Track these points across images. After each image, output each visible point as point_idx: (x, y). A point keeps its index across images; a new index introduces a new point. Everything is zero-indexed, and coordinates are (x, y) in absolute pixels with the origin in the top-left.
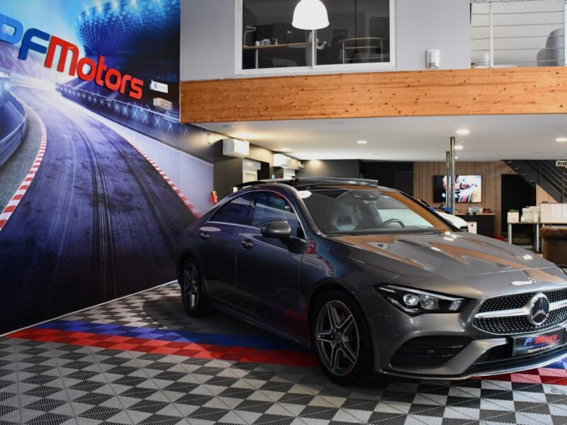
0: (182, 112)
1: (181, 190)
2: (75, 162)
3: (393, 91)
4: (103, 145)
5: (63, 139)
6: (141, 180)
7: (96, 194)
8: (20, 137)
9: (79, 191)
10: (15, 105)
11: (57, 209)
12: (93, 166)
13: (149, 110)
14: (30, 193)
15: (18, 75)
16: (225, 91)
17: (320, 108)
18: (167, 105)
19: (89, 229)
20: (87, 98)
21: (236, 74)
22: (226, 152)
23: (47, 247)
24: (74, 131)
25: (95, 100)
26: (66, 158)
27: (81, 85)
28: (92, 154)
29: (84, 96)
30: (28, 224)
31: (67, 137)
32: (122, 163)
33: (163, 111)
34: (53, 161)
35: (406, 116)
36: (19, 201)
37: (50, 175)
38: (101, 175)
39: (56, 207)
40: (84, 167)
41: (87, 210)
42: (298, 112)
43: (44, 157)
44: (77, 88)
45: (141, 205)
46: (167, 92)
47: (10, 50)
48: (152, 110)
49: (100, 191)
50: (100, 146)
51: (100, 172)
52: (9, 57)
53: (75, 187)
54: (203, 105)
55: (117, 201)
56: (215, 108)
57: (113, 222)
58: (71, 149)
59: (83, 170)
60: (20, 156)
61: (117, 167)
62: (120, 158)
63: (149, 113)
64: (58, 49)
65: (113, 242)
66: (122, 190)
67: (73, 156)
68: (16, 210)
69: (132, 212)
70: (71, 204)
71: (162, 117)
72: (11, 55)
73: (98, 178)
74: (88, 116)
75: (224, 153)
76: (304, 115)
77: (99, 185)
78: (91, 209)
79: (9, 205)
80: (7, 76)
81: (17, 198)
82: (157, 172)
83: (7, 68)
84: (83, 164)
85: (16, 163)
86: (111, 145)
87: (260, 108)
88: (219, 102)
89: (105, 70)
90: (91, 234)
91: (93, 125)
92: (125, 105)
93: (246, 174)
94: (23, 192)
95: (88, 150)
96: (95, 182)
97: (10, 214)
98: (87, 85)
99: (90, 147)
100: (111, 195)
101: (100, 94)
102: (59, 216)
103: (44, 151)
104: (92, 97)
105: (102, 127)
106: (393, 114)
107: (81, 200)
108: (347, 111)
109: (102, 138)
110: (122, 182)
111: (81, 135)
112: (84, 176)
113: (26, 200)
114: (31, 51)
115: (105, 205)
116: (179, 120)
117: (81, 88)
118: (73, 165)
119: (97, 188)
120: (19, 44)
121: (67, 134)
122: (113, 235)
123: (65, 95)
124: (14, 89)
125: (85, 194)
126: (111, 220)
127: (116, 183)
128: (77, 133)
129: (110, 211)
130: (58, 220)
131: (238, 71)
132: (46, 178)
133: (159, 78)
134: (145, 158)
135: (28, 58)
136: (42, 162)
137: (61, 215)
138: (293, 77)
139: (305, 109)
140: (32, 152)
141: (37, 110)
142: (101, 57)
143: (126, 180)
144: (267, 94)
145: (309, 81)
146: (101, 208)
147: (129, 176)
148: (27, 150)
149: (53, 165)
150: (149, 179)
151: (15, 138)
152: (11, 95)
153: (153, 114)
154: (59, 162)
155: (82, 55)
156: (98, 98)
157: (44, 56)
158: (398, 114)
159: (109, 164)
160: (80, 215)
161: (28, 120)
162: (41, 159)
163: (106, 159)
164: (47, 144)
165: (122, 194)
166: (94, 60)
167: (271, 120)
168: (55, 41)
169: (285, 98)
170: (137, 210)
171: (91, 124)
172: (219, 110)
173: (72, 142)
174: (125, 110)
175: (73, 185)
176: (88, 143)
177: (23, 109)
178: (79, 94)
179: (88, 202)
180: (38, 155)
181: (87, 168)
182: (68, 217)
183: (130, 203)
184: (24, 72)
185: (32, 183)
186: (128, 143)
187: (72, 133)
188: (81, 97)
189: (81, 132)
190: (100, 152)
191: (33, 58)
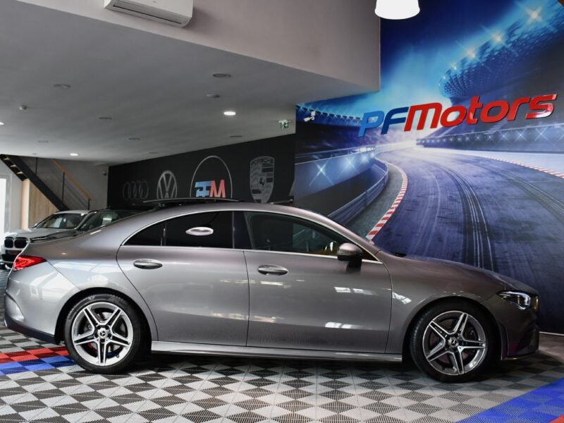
2: (439, 197)
4: (481, 176)
5: (426, 180)
9: (444, 220)
10: (379, 166)
11: (418, 235)
12: (464, 197)
14: (390, 223)
15: (381, 146)
19: (458, 253)
20: (456, 141)
24: (438, 171)
26: (429, 195)
27: (447, 132)
28: (463, 187)
29: (451, 140)
30: (389, 243)
31: (430, 177)
34: (414, 198)
36: (380, 228)
38: (477, 205)
40: (451, 199)
41: (455, 236)
43: (404, 197)
44: (442, 135)
47: (375, 132)
49: (475, 219)
50: (475, 178)
51: (475, 200)
52: (375, 136)
53: (438, 217)
55: (505, 229)
57: (496, 249)
58: (436, 187)
59: (451, 202)
60: (382, 199)
61: (504, 194)
62: (510, 185)
64: (418, 113)
66: (515, 219)
67: (438, 192)
68: (378, 234)
70: (432, 231)
72: (375, 134)
73: (472, 207)
77: (473, 213)
78: (461, 236)
79: (372, 230)
81: (379, 225)
84: (451, 197)
85: (379, 203)
86: (494, 175)
89: (480, 107)
90: (460, 258)
91: (465, 162)
92: (521, 130)
94: (385, 222)
95: (458, 185)
96: (467, 212)
97: (373, 236)
98: (454, 129)
100: (492, 222)
101: (476, 131)
102: (420, 240)
104: (464, 137)
105: (477, 161)
107: (448, 229)
109: (480, 170)
112: (451, 207)
114: (391, 126)
115: (483, 232)
117: (447, 134)
118: (437, 199)
119: (470, 217)
121: (430, 175)
122: (495, 262)
123: (426, 145)
124: (379, 155)
125: (452, 223)
126: (493, 249)
127: (501, 211)
128: (443, 173)
129: (491, 239)
130: (417, 244)
132: (406, 212)
136: (402, 200)
137: (422, 239)
141: (399, 164)
142: (474, 98)
143: (523, 207)
146: (476, 235)
147: (529, 203)
148: (389, 194)
149: (413, 201)
151: (378, 188)
152: (375, 160)
154: (420, 198)
156: (474, 135)
157: (403, 125)
159: (490, 193)
160: (445, 240)
161: (389, 174)
162: (401, 198)
163: (485, 190)
164: (408, 187)
165: (515, 223)
171: (462, 161)
173: (437, 181)
175: (436, 215)
176: (458, 179)
177: (385, 166)
178: (444, 140)
179: (457, 229)
180: (399, 195)
181: (456, 201)
182: (430, 241)
183: (531, 232)
184: (387, 141)
185: (392, 216)
186: (528, 168)
187: (436, 173)
188: (448, 141)
189: (447, 170)
190: (476, 184)
191: (395, 129)
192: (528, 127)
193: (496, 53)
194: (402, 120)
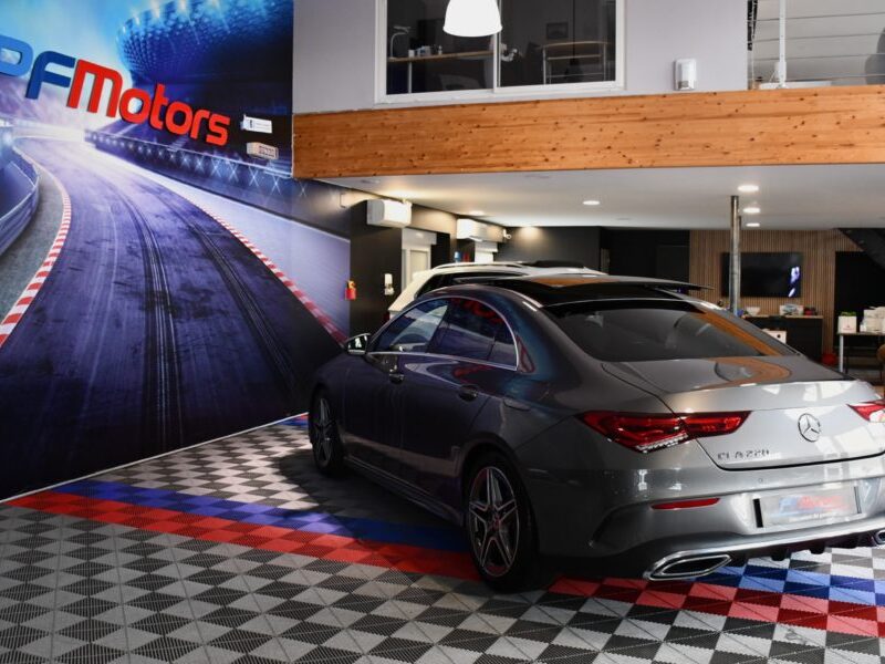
0: (295, 161)
1: (293, 281)
2: (116, 246)
3: (620, 127)
4: (163, 218)
5: (97, 212)
6: (225, 268)
7: (150, 292)
8: (29, 212)
9: (122, 289)
10: (20, 166)
11: (88, 317)
12: (144, 247)
13: (240, 162)
14: (43, 295)
15: (25, 123)
16: (360, 128)
17: (504, 155)
18: (270, 152)
19: (140, 344)
20: (136, 149)
21: (376, 101)
22: (372, 220)
23: (72, 373)
24: (114, 198)
25: (149, 151)
26: (102, 240)
27: (125, 130)
28: (145, 232)
29: (131, 146)
30: (42, 340)
31: (104, 208)
32: (194, 244)
33: (264, 162)
34: (81, 245)
35: (641, 167)
36: (26, 306)
37: (75, 267)
38: (159, 264)
39: (85, 314)
40: (131, 252)
41: (137, 316)
42: (470, 162)
43: (66, 241)
44: (119, 134)
45: (226, 306)
46: (270, 131)
47: (13, 86)
48: (245, 160)
49: (157, 287)
50: (157, 219)
51: (158, 258)
52: (12, 97)
53: (116, 283)
54: (326, 151)
55: (186, 301)
56: (345, 154)
57: (179, 332)
58: (110, 228)
59: (130, 257)
60: (29, 240)
61: (185, 250)
62: (191, 237)
63: (240, 165)
64: (89, 79)
65: (179, 362)
66: (195, 285)
67: (114, 237)
68: (22, 320)
69: (211, 318)
70: (109, 308)
71: (262, 170)
72: (13, 92)
73: (154, 267)
74: (137, 175)
75: (369, 222)
76: (480, 166)
77: (156, 278)
78: (143, 315)
79: (11, 313)
80: (8, 125)
81: (24, 301)
82: (253, 256)
83: (7, 112)
84: (130, 247)
85: (22, 252)
86: (176, 218)
87: (412, 155)
88: (350, 147)
89: (166, 104)
90: (142, 353)
91: (146, 189)
92: (200, 156)
93: (412, 251)
94: (34, 293)
95: (138, 227)
96: (149, 275)
97: (13, 325)
98: (135, 129)
99: (141, 222)
100: (174, 293)
101: (158, 142)
102: (91, 327)
103: (66, 232)
104: (145, 147)
106: (619, 165)
107: (127, 304)
108: (547, 160)
109: (160, 207)
110: (195, 272)
111: (126, 205)
112: (131, 266)
113: (37, 306)
114: (45, 85)
115: (166, 307)
116: (292, 174)
117: (125, 134)
118: (112, 250)
119: (151, 282)
120: (27, 76)
121: (103, 204)
122: (178, 352)
123: (100, 146)
124: (20, 142)
125: (132, 293)
126: (175, 330)
127: (183, 275)
128: (121, 203)
129: (174, 317)
130: (89, 334)
131: (380, 97)
132: (69, 271)
133: (256, 111)
134: (232, 235)
135: (42, 96)
136: (63, 248)
137: (94, 325)
138: (463, 106)
139: (481, 157)
140: (48, 233)
141: (56, 171)
142: (159, 85)
143: (200, 269)
144: (423, 133)
145: (488, 112)
146: (159, 314)
147: (205, 263)
148: (39, 231)
149: (81, 252)
150: (239, 267)
151: (20, 216)
152: (14, 152)
153: (247, 167)
154: (90, 246)
155: (128, 83)
156: (155, 148)
157: (67, 91)
158: (628, 165)
159: (172, 246)
160: (124, 324)
161: (41, 188)
162: (62, 244)
163: (167, 239)
164: (72, 220)
165: (194, 291)
166: (148, 91)
167: (429, 173)
168: (84, 67)
169: (451, 139)
170: (219, 315)
171: (143, 187)
172: (350, 158)
173: (112, 217)
174: (199, 164)
175: (113, 279)
176: (138, 217)
177: (33, 171)
178: (123, 144)
179: (138, 304)
180: (57, 238)
181: (135, 254)
182: (104, 329)
183: (207, 304)
184: (36, 117)
185: (46, 282)
186: (204, 213)
187: (112, 202)
188: (127, 148)
189: (126, 200)
190: (157, 229)
191: (50, 95)
192: (206, 154)
193: (181, 27)
194: (62, 81)
